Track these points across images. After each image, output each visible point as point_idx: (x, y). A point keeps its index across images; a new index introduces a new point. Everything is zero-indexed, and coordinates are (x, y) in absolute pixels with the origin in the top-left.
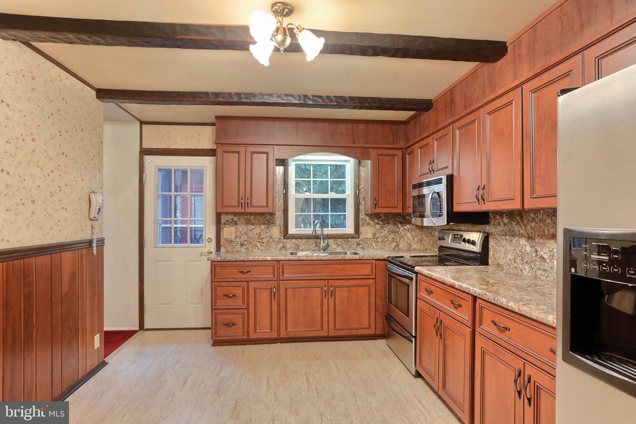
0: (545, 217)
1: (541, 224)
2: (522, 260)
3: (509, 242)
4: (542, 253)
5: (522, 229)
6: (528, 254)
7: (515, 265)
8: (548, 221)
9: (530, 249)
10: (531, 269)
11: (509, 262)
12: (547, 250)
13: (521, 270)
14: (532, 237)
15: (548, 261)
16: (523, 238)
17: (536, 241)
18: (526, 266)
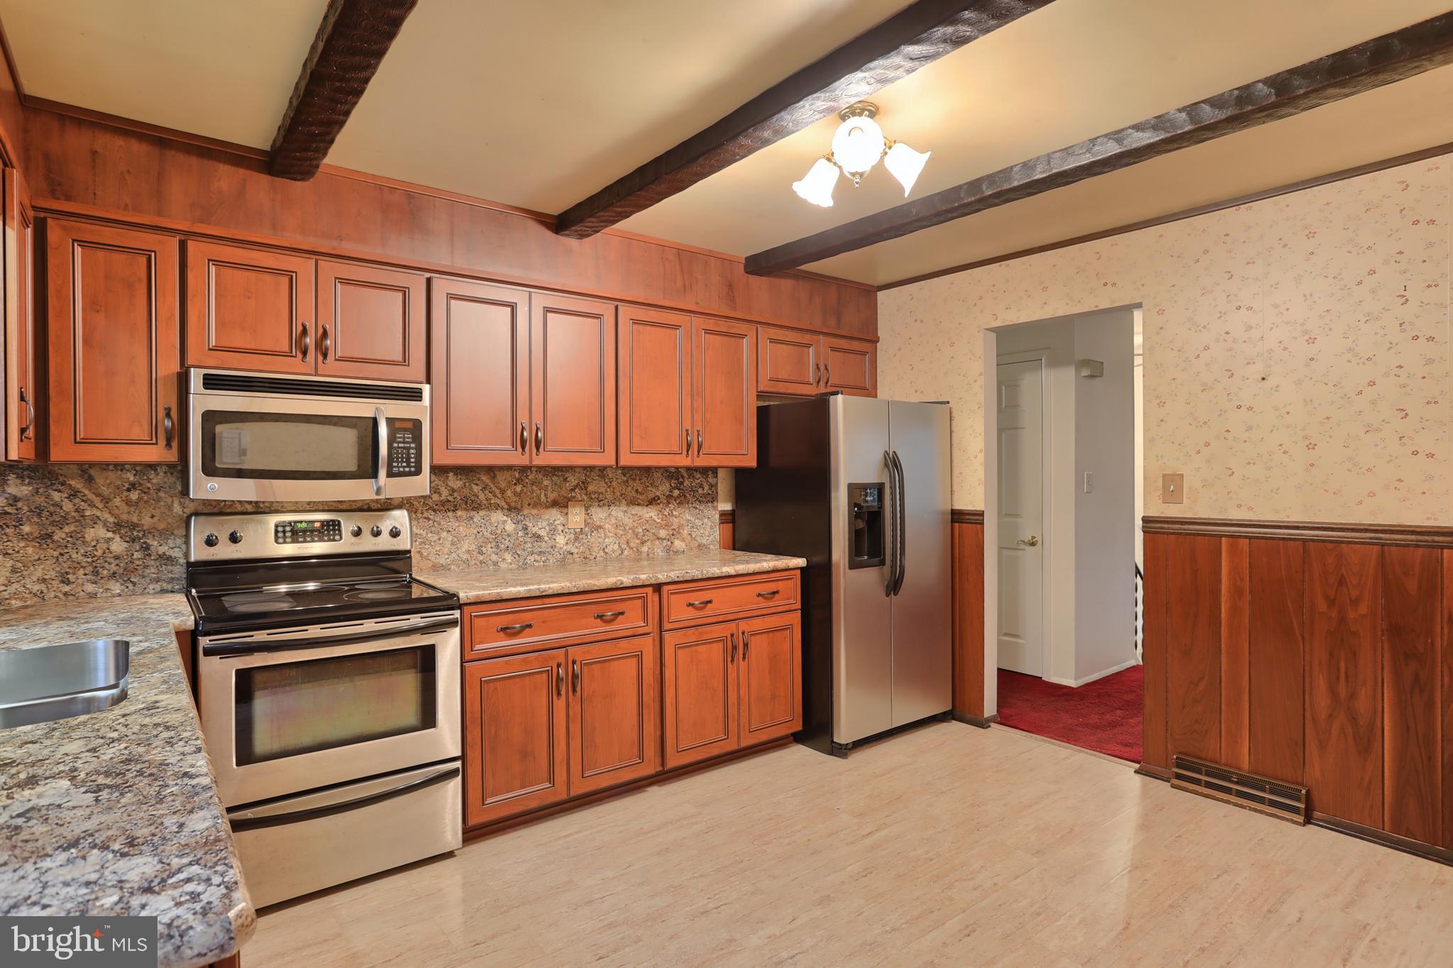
0: (540, 476)
1: (534, 487)
2: (498, 547)
3: (465, 521)
4: (535, 530)
5: (495, 496)
6: (509, 535)
7: (481, 558)
8: (546, 483)
9: (514, 526)
10: (517, 556)
11: (465, 557)
12: (544, 524)
13: (495, 564)
14: (515, 508)
15: (546, 538)
16: (499, 512)
17: (526, 512)
18: (506, 554)
